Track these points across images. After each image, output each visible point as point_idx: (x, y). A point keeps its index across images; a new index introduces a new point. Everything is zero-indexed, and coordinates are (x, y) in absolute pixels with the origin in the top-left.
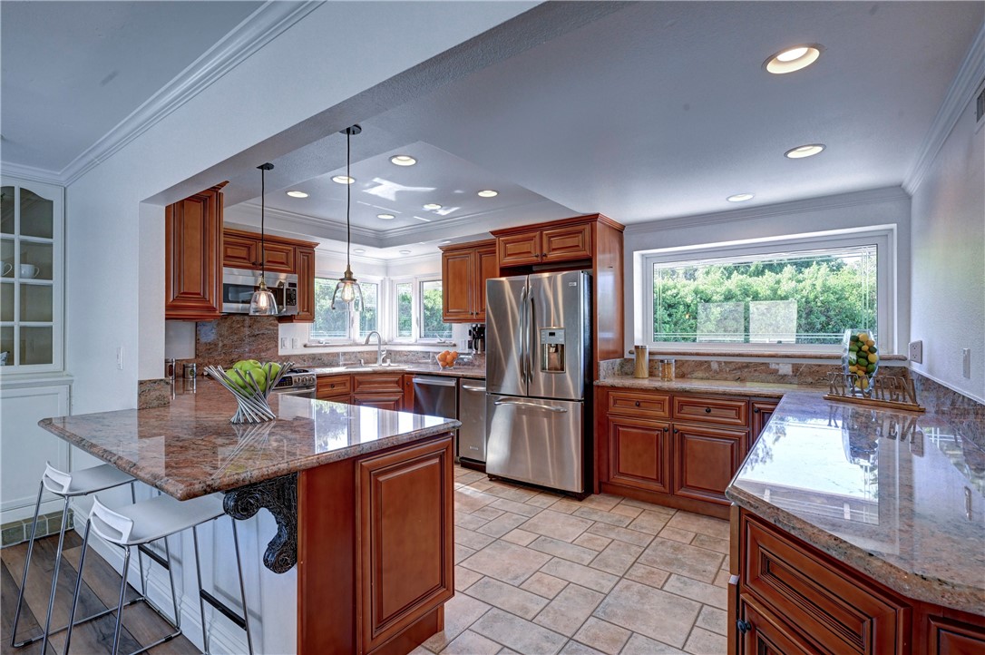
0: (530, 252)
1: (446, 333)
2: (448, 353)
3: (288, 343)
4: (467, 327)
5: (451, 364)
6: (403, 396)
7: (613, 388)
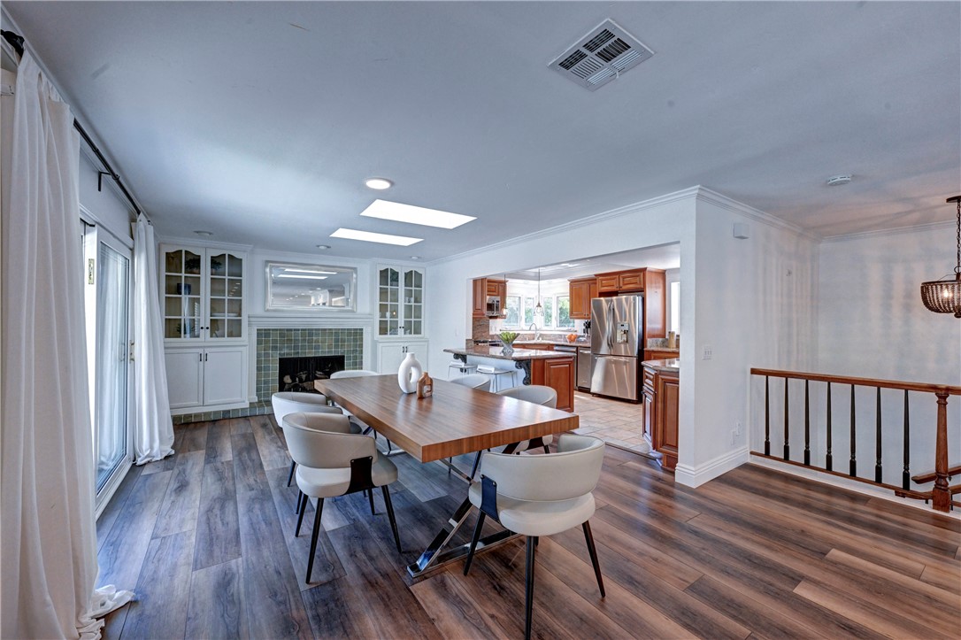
0: (614, 285)
1: (572, 324)
2: (572, 335)
3: (493, 329)
4: (583, 321)
5: (574, 341)
7: (653, 351)
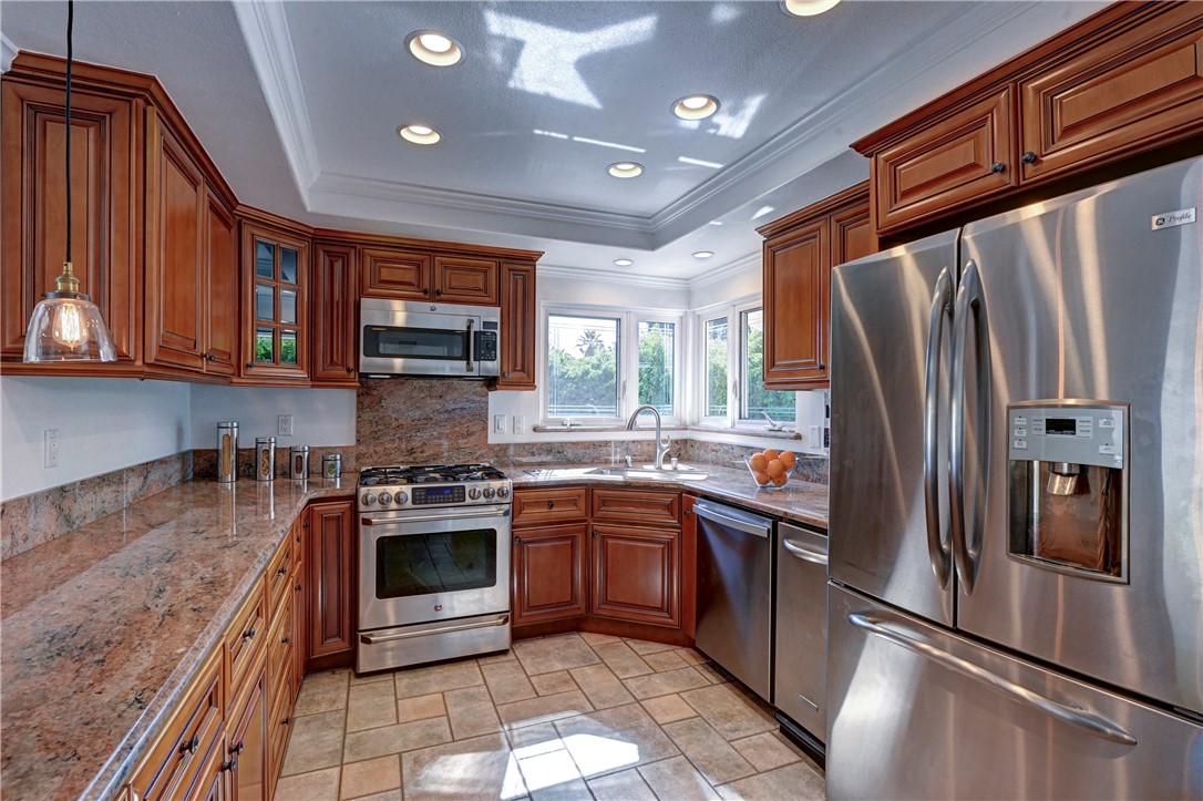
0: (974, 166)
1: (784, 410)
2: (775, 454)
3: (505, 425)
5: (778, 478)
6: (680, 535)
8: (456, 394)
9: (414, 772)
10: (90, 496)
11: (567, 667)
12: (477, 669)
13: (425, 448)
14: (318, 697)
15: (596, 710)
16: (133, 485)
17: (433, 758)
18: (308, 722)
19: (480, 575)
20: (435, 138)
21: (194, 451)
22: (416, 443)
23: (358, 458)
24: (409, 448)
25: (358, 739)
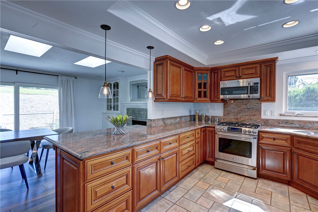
3: (268, 113)
8: (250, 104)
9: (211, 189)
10: (169, 120)
11: (272, 191)
12: (244, 179)
13: (241, 118)
14: (205, 168)
15: (271, 205)
16: (178, 120)
17: (217, 189)
18: (200, 171)
19: (248, 154)
20: (223, 42)
21: (193, 115)
22: (238, 117)
23: (224, 119)
24: (237, 118)
25: (206, 178)
